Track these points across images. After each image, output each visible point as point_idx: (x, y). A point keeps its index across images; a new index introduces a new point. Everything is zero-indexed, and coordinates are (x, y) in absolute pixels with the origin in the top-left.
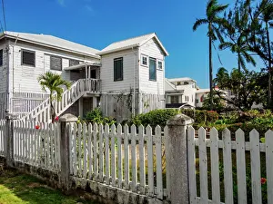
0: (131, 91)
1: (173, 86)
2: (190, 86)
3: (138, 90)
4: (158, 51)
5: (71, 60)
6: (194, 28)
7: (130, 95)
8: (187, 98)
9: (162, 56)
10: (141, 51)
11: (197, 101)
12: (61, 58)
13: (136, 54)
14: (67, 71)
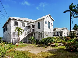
0: (42, 31)
1: (61, 30)
2: (65, 30)
3: (44, 31)
4: (51, 20)
5: (28, 24)
6: (64, 12)
7: (42, 33)
8: (64, 33)
9: (52, 21)
10: (45, 20)
11: (68, 34)
12: (25, 23)
13: (44, 21)
14: (27, 26)
